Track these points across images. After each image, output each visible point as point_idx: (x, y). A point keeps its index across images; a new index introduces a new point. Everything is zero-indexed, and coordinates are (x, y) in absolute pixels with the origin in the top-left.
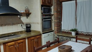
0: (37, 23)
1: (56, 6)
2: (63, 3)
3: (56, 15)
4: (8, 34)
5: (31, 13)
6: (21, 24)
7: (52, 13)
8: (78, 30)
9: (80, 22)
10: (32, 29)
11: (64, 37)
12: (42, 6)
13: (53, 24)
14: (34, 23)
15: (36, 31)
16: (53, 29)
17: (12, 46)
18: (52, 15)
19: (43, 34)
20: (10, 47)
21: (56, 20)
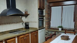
0: (35, 22)
1: (47, 10)
2: (52, 8)
3: (47, 16)
4: (14, 30)
5: (29, 14)
6: (22, 23)
7: (44, 14)
8: (63, 27)
9: (64, 21)
10: (30, 26)
11: (53, 32)
12: (39, 9)
13: (44, 23)
14: (32, 22)
15: (34, 28)
16: (45, 27)
17: (22, 39)
18: (44, 16)
19: (39, 30)
20: (21, 39)
21: (47, 20)
